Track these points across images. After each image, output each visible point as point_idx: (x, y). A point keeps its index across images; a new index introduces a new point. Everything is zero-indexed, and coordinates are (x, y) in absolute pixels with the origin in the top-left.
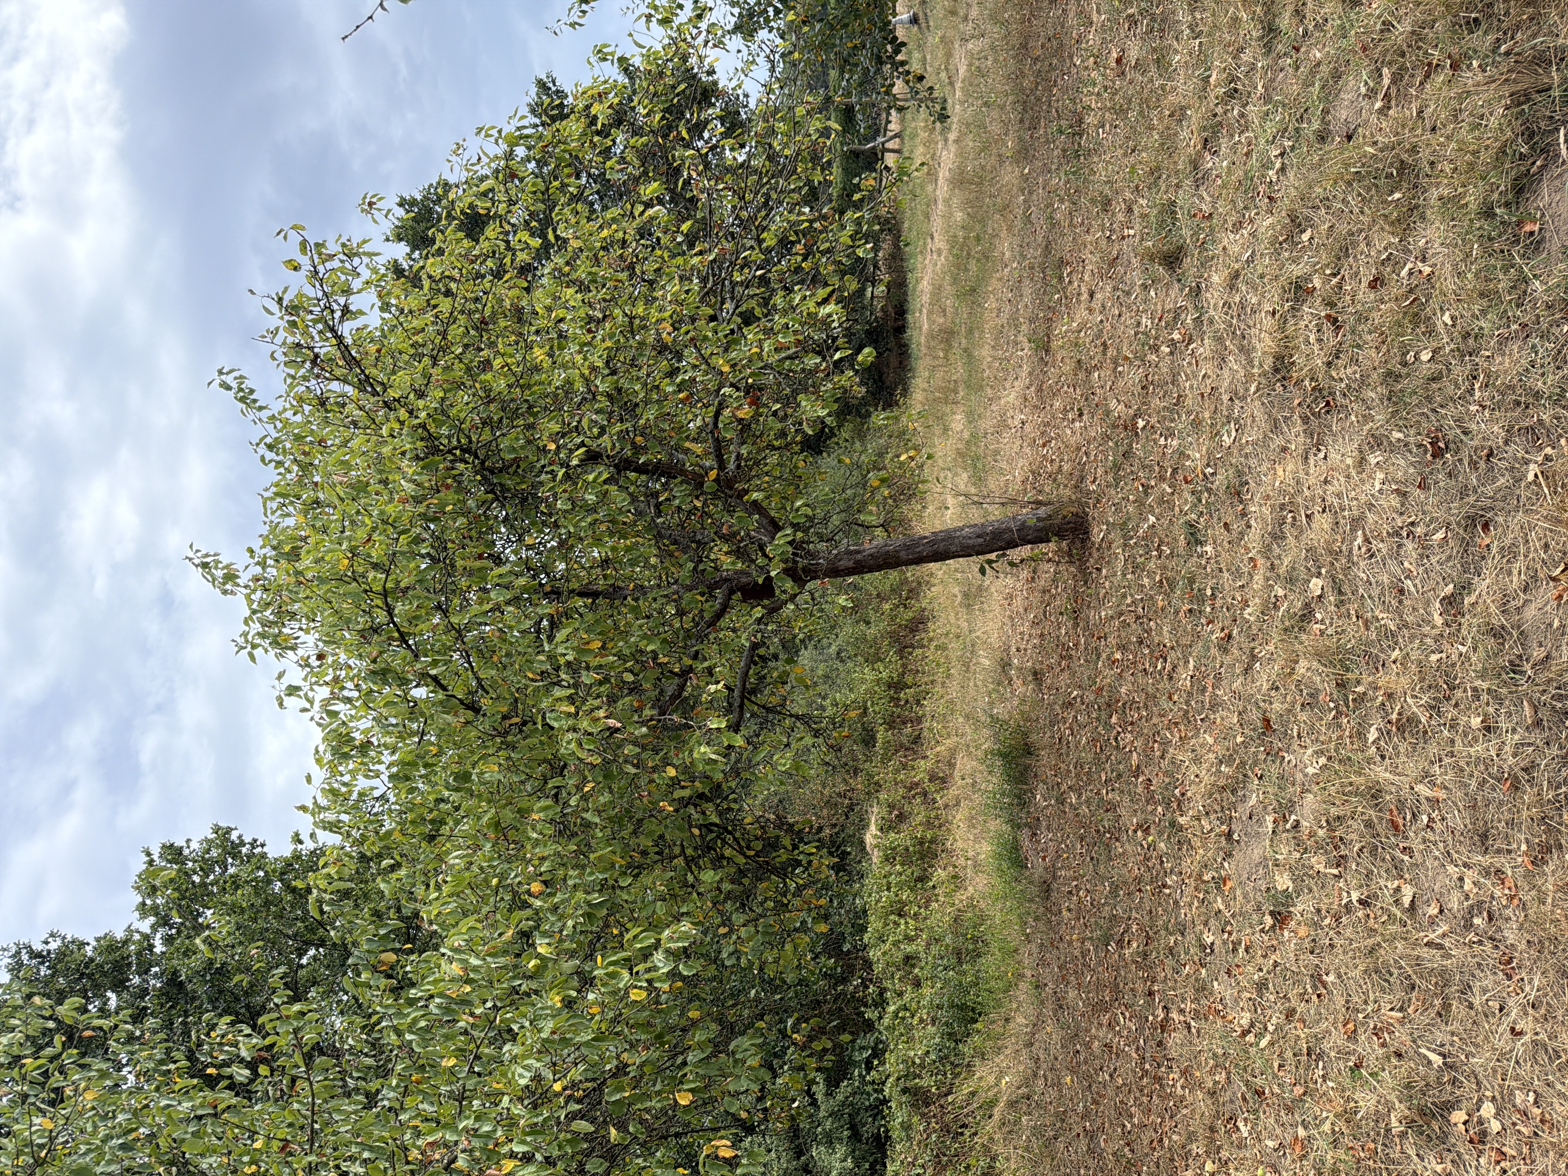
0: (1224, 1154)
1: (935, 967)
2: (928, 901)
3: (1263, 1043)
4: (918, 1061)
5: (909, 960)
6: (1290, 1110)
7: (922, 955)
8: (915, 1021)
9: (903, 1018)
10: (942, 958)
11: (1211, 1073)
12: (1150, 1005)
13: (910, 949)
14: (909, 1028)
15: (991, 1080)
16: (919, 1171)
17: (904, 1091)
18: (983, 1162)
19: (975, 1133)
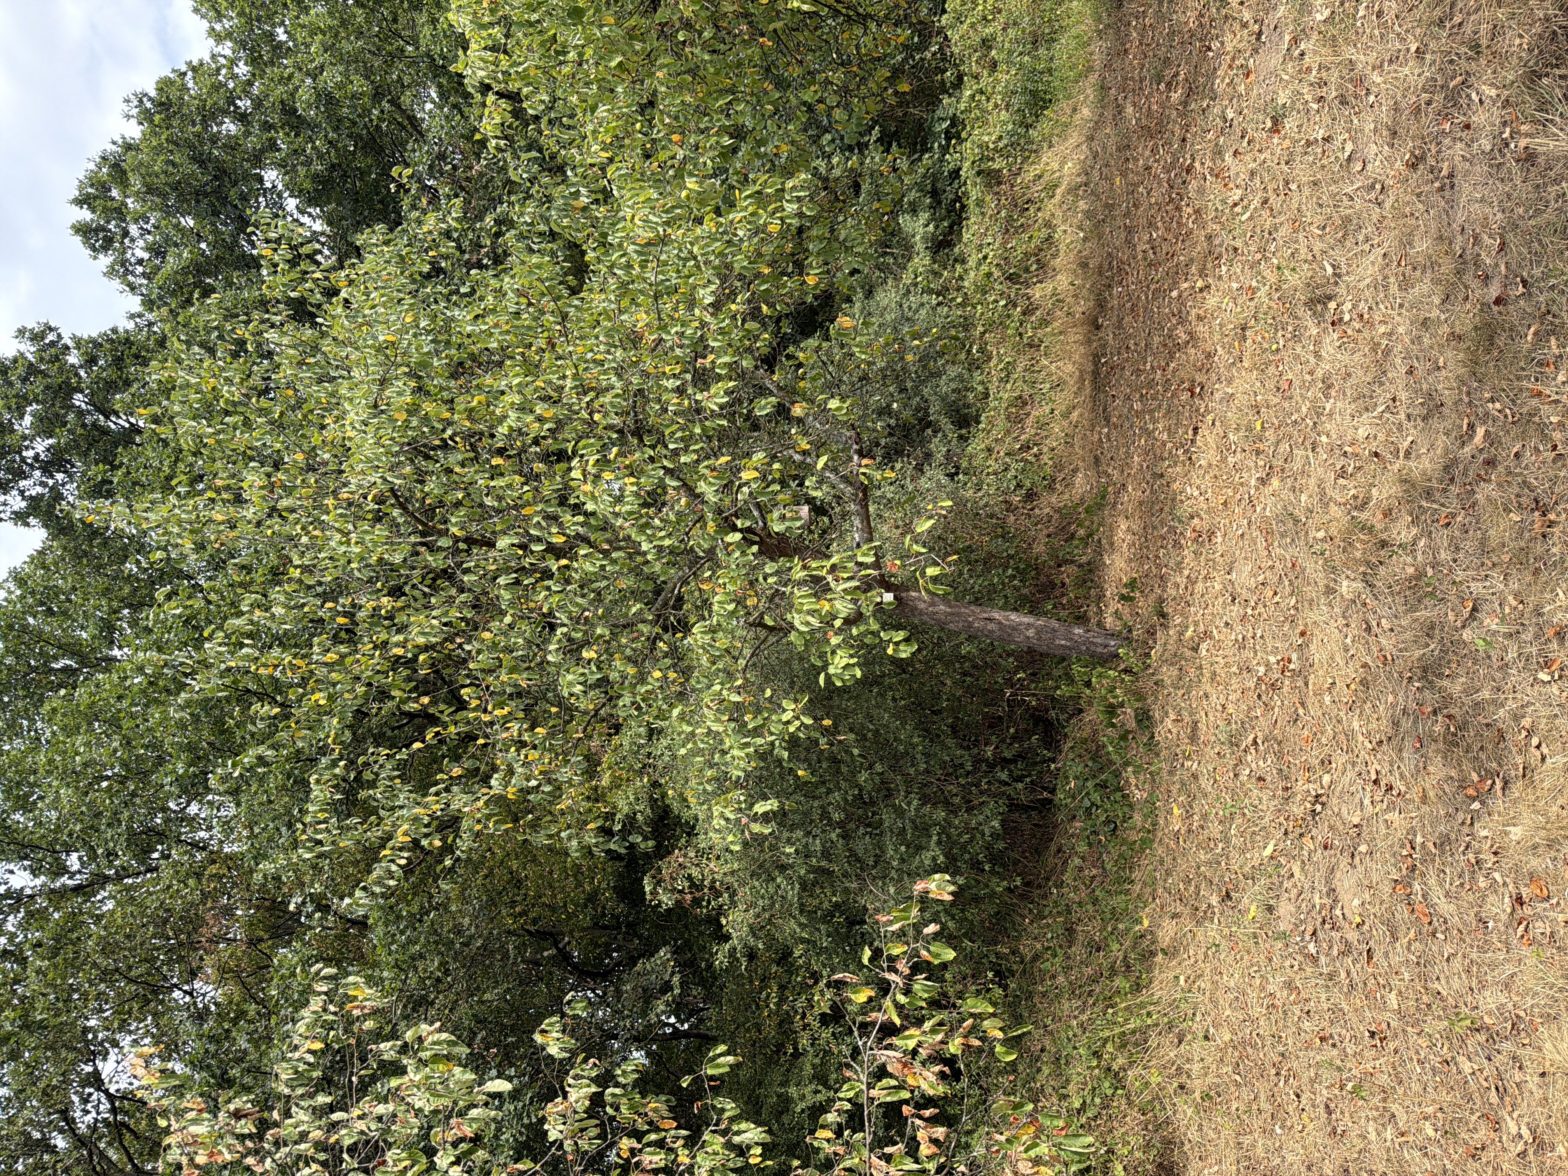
0: (1210, 279)
1: (1011, 51)
3: (1244, 217)
4: (991, 146)
6: (1251, 267)
7: (999, 38)
8: (990, 106)
9: (980, 101)
10: (1018, 42)
11: (1213, 221)
12: (1182, 148)
13: (986, 31)
14: (984, 111)
15: (1055, 166)
16: (990, 240)
17: (979, 173)
18: (1044, 233)
19: (1039, 209)
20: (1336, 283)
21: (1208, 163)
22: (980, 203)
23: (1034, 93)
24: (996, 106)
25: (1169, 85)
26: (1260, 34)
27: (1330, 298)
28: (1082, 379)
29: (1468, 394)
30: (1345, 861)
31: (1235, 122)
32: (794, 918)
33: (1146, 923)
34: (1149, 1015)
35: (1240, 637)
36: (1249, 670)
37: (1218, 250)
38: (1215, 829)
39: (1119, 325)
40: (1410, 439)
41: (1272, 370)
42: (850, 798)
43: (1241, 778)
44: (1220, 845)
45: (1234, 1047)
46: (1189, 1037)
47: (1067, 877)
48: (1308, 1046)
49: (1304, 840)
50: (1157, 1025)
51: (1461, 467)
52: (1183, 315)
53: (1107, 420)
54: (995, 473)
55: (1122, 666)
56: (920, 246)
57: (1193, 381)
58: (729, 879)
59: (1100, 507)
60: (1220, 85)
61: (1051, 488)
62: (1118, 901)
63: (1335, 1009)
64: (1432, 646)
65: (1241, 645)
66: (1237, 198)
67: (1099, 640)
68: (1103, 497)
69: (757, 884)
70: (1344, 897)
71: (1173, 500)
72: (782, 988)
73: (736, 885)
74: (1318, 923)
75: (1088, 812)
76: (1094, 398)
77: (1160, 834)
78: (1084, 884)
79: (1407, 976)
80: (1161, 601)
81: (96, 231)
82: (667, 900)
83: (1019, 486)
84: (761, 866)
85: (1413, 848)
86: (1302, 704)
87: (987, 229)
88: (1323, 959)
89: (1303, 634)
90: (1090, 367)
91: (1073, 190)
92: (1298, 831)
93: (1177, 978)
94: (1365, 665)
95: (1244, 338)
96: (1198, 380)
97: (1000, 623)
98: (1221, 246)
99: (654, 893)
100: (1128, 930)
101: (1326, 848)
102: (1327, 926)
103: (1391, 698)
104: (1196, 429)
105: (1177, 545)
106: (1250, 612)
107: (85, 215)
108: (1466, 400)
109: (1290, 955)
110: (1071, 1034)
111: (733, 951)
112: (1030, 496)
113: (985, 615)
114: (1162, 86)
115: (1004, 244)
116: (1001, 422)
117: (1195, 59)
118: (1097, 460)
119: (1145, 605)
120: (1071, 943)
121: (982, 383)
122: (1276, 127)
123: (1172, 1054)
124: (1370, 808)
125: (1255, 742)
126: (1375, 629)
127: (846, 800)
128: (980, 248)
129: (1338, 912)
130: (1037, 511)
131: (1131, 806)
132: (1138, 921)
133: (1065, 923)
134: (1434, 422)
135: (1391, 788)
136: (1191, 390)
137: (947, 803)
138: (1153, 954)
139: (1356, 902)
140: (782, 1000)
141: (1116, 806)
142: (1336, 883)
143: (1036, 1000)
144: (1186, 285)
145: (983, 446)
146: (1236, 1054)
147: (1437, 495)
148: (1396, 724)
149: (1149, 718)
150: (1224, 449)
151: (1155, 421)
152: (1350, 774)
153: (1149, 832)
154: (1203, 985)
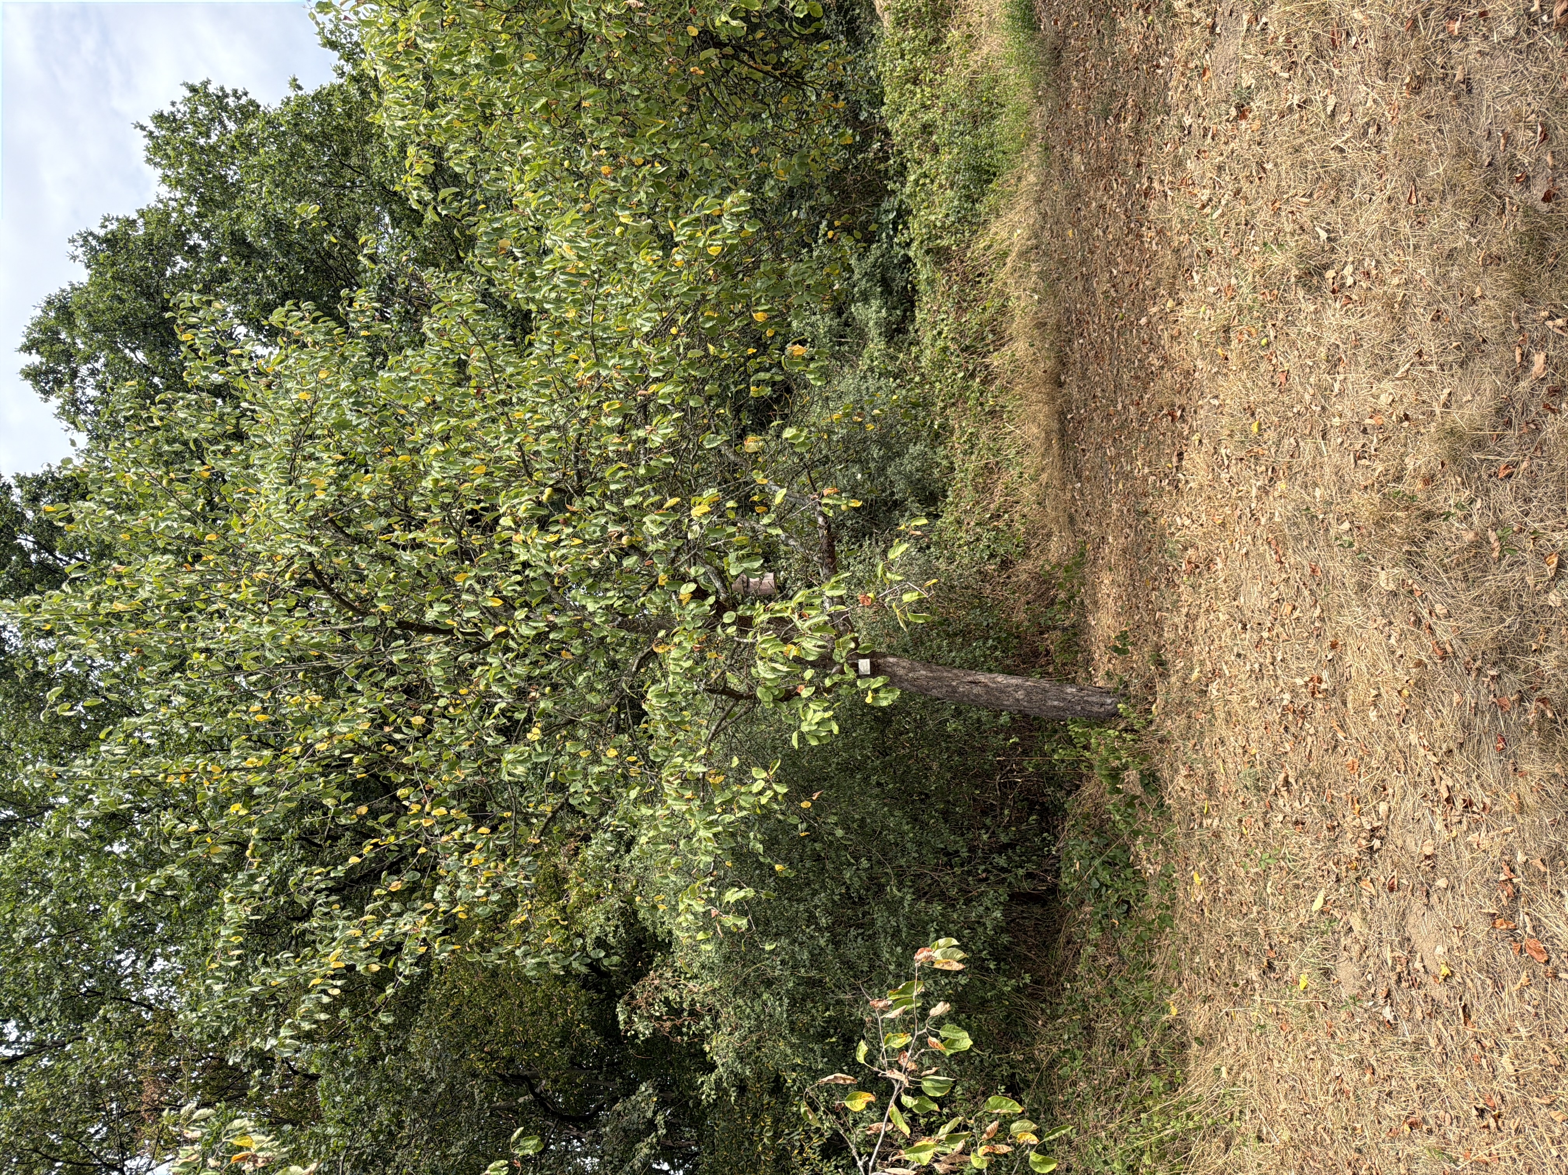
0: (1181, 295)
1: (952, 133)
2: (944, 65)
3: (1215, 216)
4: (939, 224)
5: (927, 129)
6: (1228, 266)
7: (939, 123)
8: (935, 187)
9: (924, 184)
10: (958, 124)
11: (1179, 234)
12: (1138, 174)
13: (926, 117)
14: (930, 194)
15: (1004, 234)
16: (944, 316)
17: (928, 252)
18: (998, 302)
19: (991, 281)
20: (1333, 250)
21: (1168, 178)
22: (931, 282)
23: (977, 169)
24: (941, 186)
25: (1117, 117)
26: (1213, 27)
27: (1326, 267)
28: (1048, 440)
29: (1518, 319)
30: (1418, 904)
31: (1195, 126)
32: (784, 1038)
33: (1174, 1011)
34: (1189, 1116)
35: (1256, 666)
36: (1271, 702)
37: (1188, 261)
38: (1246, 892)
39: (1084, 376)
40: (1447, 391)
41: (1264, 366)
42: (836, 898)
43: (1273, 826)
44: (1255, 909)
45: (1296, 1147)
46: (1238, 1140)
47: (1080, 969)
48: (1394, 1135)
49: (1363, 884)
50: (1200, 1128)
51: (1518, 406)
52: (1155, 341)
53: (1079, 477)
54: (968, 544)
55: (1122, 726)
56: (873, 332)
57: (1173, 405)
58: (710, 1000)
59: (1079, 565)
60: (1173, 96)
61: (1025, 555)
62: (1140, 990)
63: (1426, 1086)
64: (1509, 621)
65: (1258, 675)
66: (1205, 198)
67: (1094, 699)
68: (1082, 555)
69: (741, 1002)
70: (1422, 945)
71: (1162, 536)
72: (777, 1121)
73: (718, 1005)
74: (1392, 982)
75: (1098, 893)
76: (1063, 457)
77: (1180, 909)
78: (1099, 974)
79: (1523, 1032)
80: (1158, 648)
81: (46, 373)
82: (643, 1029)
83: (992, 556)
84: (745, 983)
85: (1513, 870)
86: (1342, 727)
87: (940, 306)
88: (1404, 1027)
89: (1334, 646)
90: (1055, 426)
91: (1023, 254)
92: (1353, 875)
93: (1217, 1070)
94: (1420, 664)
95: (1228, 341)
96: (1178, 403)
97: (986, 686)
98: (1191, 256)
99: (629, 1022)
100: (1153, 1023)
101: (1391, 889)
102: (1404, 984)
103: (1456, 698)
104: (1180, 455)
105: (1170, 582)
106: (1265, 634)
107: (35, 359)
108: (1516, 326)
109: (1358, 1026)
110: (1100, 1147)
111: (719, 1082)
112: (1005, 564)
113: (970, 679)
114: (1111, 120)
115: (957, 319)
116: (969, 493)
117: (1142, 82)
118: (1072, 520)
119: (1140, 658)
120: (1090, 1045)
121: (946, 457)
122: (1242, 113)
123: (1220, 1162)
124: (1445, 834)
125: (1286, 783)
126: (1427, 619)
127: (834, 902)
128: (934, 325)
129: (1418, 965)
130: (1014, 579)
131: (1144, 882)
132: (1164, 1010)
133: (1082, 1020)
134: (1476, 365)
135: (1471, 804)
136: (1172, 414)
137: (943, 897)
138: (1184, 1046)
139: (1440, 950)
140: (776, 1136)
141: (1129, 883)
142: (1410, 931)
143: (1057, 1111)
144: (1155, 310)
145: (952, 518)
146: (1299, 1155)
147: (1491, 444)
148: (1467, 727)
149: (1156, 779)
150: (1218, 465)
151: (1132, 460)
152: (1414, 797)
153: (1167, 908)
154: (1249, 1077)
